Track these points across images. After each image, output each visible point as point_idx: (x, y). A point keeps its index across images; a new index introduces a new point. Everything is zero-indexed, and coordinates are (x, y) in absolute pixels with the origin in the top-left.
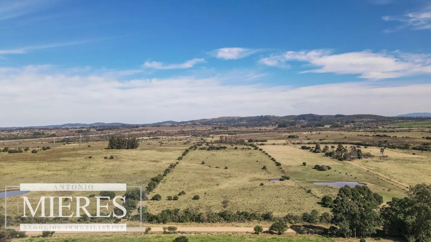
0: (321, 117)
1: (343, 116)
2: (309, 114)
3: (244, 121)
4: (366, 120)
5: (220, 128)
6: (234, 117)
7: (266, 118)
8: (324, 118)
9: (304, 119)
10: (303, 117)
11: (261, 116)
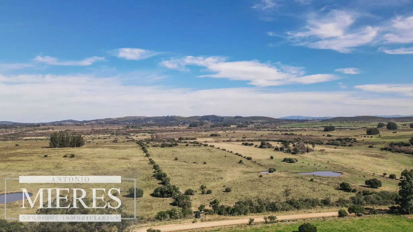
0: (222, 118)
1: (241, 117)
2: (212, 115)
3: (151, 121)
4: (261, 122)
5: (132, 127)
6: (141, 117)
7: (172, 118)
8: (226, 119)
9: (208, 120)
10: (207, 118)
11: (167, 116)
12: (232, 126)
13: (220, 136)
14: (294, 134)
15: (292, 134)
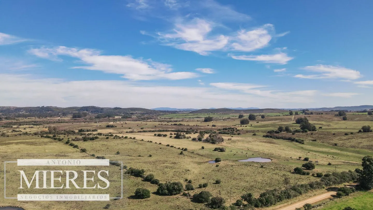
0: (102, 109)
1: (121, 108)
2: (91, 106)
3: (23, 111)
4: (139, 113)
6: (10, 107)
7: (48, 109)
8: (105, 110)
9: (87, 111)
10: (86, 108)
11: (42, 107)
12: (116, 117)
13: (116, 127)
14: (182, 125)
15: (181, 125)
